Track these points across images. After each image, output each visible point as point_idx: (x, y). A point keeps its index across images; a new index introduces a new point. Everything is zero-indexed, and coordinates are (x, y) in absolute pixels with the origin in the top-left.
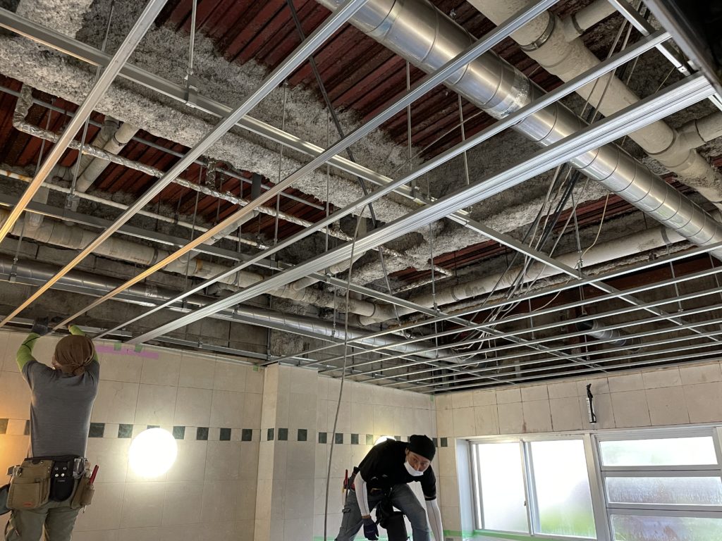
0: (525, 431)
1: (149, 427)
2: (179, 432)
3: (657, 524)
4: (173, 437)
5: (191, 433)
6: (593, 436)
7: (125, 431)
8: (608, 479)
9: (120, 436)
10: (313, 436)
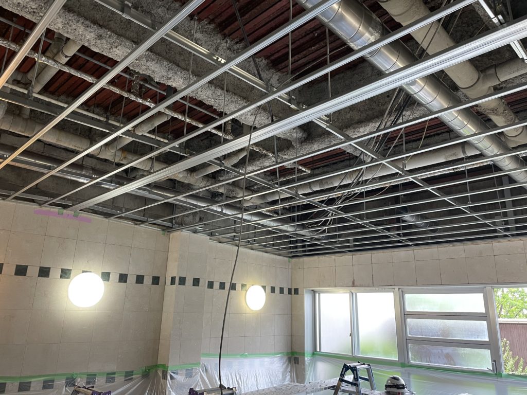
0: (354, 285)
1: (83, 272)
2: (106, 276)
3: (440, 351)
4: (101, 280)
5: (114, 277)
6: (400, 290)
7: (65, 273)
8: (409, 320)
9: (61, 277)
10: (204, 283)
